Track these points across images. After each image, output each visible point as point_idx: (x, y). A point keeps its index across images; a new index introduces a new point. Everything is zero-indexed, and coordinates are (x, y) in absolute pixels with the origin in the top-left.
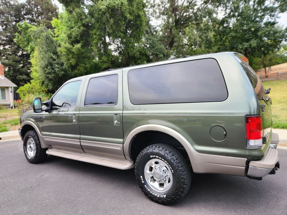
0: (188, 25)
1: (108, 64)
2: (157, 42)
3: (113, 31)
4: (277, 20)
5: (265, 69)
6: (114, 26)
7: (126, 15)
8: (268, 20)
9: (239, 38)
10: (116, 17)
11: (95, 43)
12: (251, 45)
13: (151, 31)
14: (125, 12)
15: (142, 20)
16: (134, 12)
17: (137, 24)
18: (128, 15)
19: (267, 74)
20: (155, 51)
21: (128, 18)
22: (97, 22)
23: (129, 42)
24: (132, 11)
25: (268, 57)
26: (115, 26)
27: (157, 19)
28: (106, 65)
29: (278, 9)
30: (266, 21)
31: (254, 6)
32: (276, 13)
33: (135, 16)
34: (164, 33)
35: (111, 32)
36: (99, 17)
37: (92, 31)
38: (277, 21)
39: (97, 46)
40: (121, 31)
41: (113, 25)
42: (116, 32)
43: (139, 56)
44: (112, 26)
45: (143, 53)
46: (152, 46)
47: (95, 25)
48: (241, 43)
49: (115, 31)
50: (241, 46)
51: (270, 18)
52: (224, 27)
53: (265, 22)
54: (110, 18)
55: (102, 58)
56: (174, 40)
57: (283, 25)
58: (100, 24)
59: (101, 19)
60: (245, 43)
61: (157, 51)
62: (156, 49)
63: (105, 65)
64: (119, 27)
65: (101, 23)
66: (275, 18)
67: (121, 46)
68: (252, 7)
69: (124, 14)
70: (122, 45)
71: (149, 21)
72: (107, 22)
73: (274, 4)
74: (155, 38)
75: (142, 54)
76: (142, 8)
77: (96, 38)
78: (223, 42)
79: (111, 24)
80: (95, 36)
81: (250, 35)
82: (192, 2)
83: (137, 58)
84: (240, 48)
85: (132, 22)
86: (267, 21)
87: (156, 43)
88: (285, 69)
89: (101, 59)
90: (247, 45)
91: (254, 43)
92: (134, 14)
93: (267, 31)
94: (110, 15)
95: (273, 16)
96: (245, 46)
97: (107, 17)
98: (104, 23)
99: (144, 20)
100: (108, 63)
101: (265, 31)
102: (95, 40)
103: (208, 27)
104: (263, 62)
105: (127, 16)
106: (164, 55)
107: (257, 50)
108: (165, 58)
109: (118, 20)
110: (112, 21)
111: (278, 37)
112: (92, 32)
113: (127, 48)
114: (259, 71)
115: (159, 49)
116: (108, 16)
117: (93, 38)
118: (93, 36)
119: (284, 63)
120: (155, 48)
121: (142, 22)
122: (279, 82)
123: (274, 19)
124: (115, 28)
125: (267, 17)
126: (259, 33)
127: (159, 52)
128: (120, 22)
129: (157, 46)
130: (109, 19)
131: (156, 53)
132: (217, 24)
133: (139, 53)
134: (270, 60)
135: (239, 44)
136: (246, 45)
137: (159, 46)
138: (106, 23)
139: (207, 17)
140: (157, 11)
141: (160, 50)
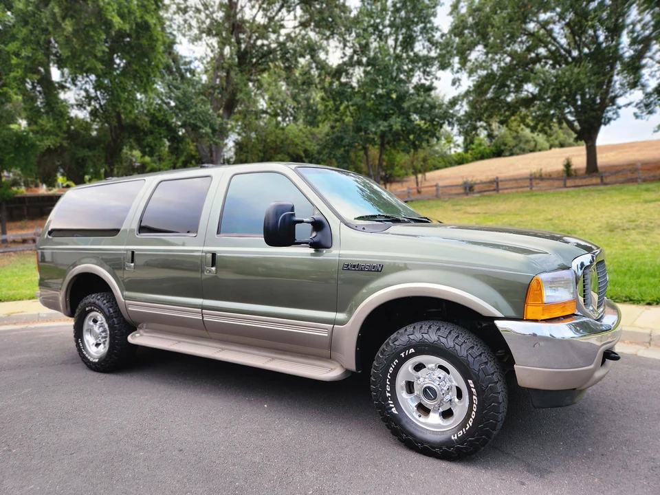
0: (267, 67)
1: (58, 140)
2: (194, 97)
3: (71, 52)
4: (436, 83)
5: (417, 178)
6: (74, 40)
7: (109, 17)
8: (420, 79)
9: (370, 111)
10: (81, 18)
11: (15, 79)
12: (390, 126)
13: (179, 69)
14: (107, 9)
15: (155, 38)
16: (134, 14)
17: (141, 46)
18: (117, 20)
19: (419, 185)
20: (191, 117)
21: (114, 27)
22: (23, 24)
23: (120, 87)
24: (126, 10)
25: (421, 154)
26: (78, 40)
27: (193, 44)
28: (53, 141)
29: (436, 62)
30: (417, 83)
31: (395, 49)
32: (434, 69)
33: (137, 24)
34: (212, 79)
35: (67, 55)
36: (28, 11)
37: (6, 45)
38: (434, 85)
39: (21, 87)
40: (96, 57)
41: (71, 36)
42: (80, 55)
43: (149, 125)
44: (68, 40)
45: (160, 119)
46: (184, 105)
47: (15, 31)
48: (374, 122)
49: (78, 54)
50: (373, 127)
51: (423, 78)
52: (341, 84)
53: (415, 83)
54: (64, 18)
55: (40, 121)
56: (237, 98)
57: (445, 95)
58: (32, 28)
59: (34, 16)
60: (380, 122)
61: (196, 118)
62: (195, 113)
63: (49, 141)
64: (91, 45)
65: (35, 26)
66: (431, 79)
67: (97, 96)
68: (391, 51)
69: (103, 13)
70: (98, 93)
71: (174, 43)
72: (55, 29)
73: (429, 52)
74: (189, 87)
75: (156, 121)
76: (154, 7)
77: (18, 65)
78: (341, 116)
79: (65, 33)
80: (14, 61)
81: (390, 106)
82: (274, 17)
83: (143, 130)
84: (372, 131)
85: (128, 39)
86: (419, 83)
87: (192, 98)
88: (448, 178)
89: (36, 123)
90: (385, 127)
91: (396, 123)
92: (133, 17)
93: (418, 102)
94: (63, 10)
95: (429, 74)
96: (381, 128)
97: (54, 14)
98: (45, 31)
99: (160, 37)
100: (57, 135)
101: (414, 102)
102: (16, 69)
103: (309, 78)
104: (412, 162)
105: (114, 20)
106: (214, 131)
107: (401, 138)
108: (216, 137)
109: (86, 26)
110: (68, 26)
111: (436, 117)
112: (7, 49)
113: (114, 102)
114: (406, 181)
115: (200, 113)
116: (56, 10)
117: (11, 64)
118: (9, 59)
119: (446, 167)
120: (193, 111)
121: (154, 43)
122: (440, 203)
123: (430, 81)
124: (79, 45)
125: (419, 75)
126: (405, 105)
127: (202, 122)
128: (93, 31)
129: (196, 106)
130: (59, 19)
131: (192, 122)
132: (327, 76)
133: (147, 119)
134: (425, 160)
135: (370, 122)
136: (383, 125)
137: (201, 107)
138: (50, 28)
139: (308, 57)
140: (194, 23)
141: (203, 116)
